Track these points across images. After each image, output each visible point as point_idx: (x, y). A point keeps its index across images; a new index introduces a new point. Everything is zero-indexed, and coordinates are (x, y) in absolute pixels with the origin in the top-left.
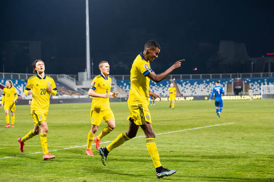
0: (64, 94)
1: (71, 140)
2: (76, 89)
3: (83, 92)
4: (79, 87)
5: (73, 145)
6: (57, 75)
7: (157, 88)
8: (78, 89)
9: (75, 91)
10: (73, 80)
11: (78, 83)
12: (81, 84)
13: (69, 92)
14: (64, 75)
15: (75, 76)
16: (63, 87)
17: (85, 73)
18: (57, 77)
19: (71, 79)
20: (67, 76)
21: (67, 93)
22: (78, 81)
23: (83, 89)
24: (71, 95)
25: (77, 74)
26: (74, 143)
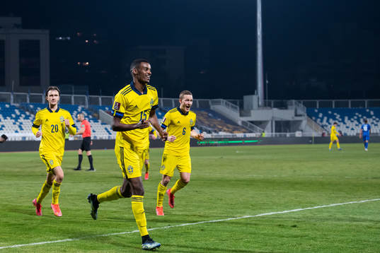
0: (221, 131)
1: (237, 206)
2: (240, 123)
3: (251, 127)
4: (245, 119)
5: (241, 213)
6: (210, 101)
7: (374, 121)
8: (243, 122)
9: (238, 125)
10: (236, 108)
11: (243, 112)
12: (248, 114)
13: (228, 128)
14: (222, 100)
15: (238, 101)
16: (219, 119)
17: (255, 97)
18: (210, 103)
19: (232, 107)
20: (225, 101)
21: (225, 128)
22: (243, 110)
23: (252, 122)
24: (231, 132)
25: (243, 99)
26: (243, 210)
